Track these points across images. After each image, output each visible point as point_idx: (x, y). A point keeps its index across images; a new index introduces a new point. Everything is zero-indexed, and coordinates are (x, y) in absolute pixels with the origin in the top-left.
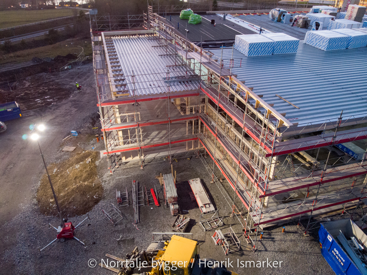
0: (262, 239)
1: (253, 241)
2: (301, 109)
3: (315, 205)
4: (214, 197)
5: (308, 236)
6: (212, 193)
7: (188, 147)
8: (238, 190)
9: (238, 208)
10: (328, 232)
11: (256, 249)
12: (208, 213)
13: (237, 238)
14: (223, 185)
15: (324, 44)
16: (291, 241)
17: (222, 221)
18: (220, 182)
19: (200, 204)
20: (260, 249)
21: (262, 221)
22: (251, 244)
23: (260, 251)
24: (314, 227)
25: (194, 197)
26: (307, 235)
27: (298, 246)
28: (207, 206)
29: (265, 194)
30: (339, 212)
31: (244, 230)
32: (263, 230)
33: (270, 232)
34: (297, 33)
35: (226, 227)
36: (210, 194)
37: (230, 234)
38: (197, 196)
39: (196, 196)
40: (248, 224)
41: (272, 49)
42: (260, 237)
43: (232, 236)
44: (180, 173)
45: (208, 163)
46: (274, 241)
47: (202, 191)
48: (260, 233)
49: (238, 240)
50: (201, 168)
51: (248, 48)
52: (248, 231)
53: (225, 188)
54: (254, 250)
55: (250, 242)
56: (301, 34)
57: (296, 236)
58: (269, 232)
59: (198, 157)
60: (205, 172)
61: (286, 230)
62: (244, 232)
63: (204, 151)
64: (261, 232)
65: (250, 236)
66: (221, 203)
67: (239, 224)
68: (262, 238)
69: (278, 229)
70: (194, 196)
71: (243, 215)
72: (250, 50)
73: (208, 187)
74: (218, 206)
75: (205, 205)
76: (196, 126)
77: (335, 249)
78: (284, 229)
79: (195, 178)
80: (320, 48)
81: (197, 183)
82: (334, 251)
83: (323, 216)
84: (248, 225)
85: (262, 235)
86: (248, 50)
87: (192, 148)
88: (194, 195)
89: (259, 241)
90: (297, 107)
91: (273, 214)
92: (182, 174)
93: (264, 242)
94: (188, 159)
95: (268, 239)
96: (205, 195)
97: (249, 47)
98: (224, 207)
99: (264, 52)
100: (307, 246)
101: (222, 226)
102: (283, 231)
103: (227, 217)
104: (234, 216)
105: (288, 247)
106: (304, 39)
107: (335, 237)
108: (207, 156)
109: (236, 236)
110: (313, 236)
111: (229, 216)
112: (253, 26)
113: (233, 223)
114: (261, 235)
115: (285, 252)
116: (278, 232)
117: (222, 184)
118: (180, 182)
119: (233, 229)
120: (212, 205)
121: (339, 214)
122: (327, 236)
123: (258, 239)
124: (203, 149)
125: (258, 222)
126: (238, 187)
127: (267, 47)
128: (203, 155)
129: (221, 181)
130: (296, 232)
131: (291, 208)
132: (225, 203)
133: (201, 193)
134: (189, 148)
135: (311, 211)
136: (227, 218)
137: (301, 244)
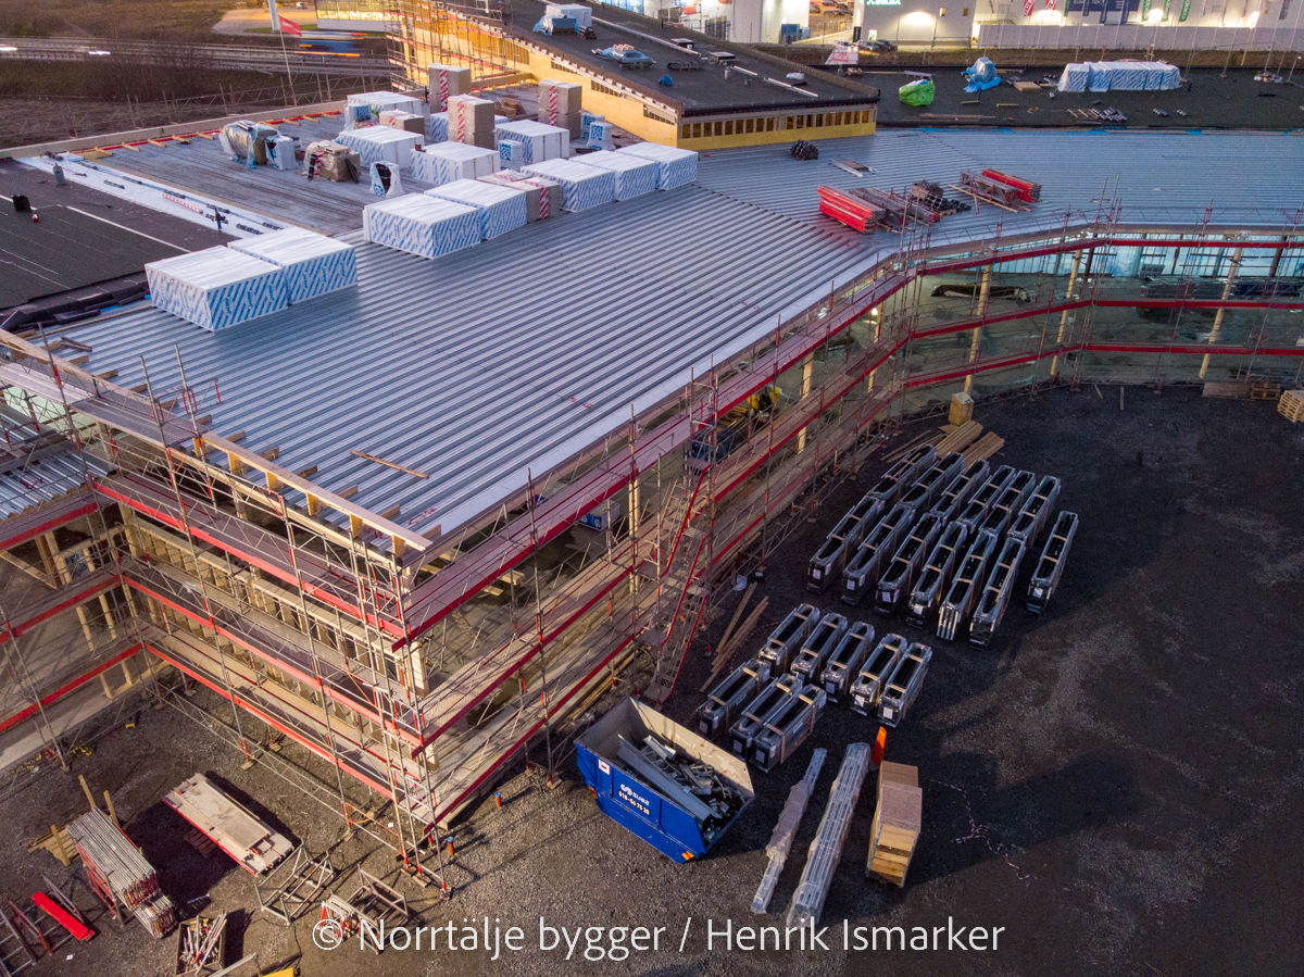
0: (456, 854)
1: (435, 872)
2: (434, 478)
3: (547, 703)
4: (274, 807)
5: (558, 785)
6: (262, 799)
7: (109, 685)
8: (340, 757)
9: (360, 804)
10: (596, 755)
11: (449, 889)
12: (274, 868)
13: (389, 888)
14: (284, 757)
15: (423, 241)
16: (526, 817)
17: (328, 867)
18: (273, 751)
19: (238, 852)
20: (461, 884)
21: (439, 811)
22: (432, 883)
23: (463, 888)
24: (565, 754)
25: (208, 842)
26: (557, 783)
27: (546, 822)
28: (265, 846)
29: (423, 742)
30: (604, 685)
31: (400, 858)
32: (449, 828)
33: (467, 823)
34: (334, 204)
35: (345, 876)
36: (257, 803)
37: (364, 890)
38: (219, 832)
39: (213, 835)
40: (407, 835)
41: (285, 290)
42: (448, 851)
43: (375, 892)
44: (121, 785)
45: (206, 710)
46: (487, 843)
47: (229, 810)
48: (444, 842)
49: (394, 892)
50: (190, 736)
51: (208, 307)
52: (412, 854)
53: (295, 764)
54: (445, 895)
55: (429, 881)
56: (347, 208)
57: (533, 798)
58: (466, 826)
59: (164, 703)
60: (209, 743)
61: (505, 797)
62: (401, 862)
63: (173, 674)
64: (447, 837)
65: (422, 863)
66: (303, 816)
67: (378, 848)
68: (455, 850)
69: (483, 805)
70: (209, 838)
71: (379, 816)
72: (216, 310)
73: (242, 787)
74: (297, 828)
75: (255, 847)
76: (116, 610)
77: (622, 786)
78: (500, 798)
79: (184, 780)
80: (416, 252)
81: (199, 793)
82: (623, 792)
83: (575, 715)
84: (405, 839)
85: (452, 843)
86: (209, 311)
87: (125, 681)
88: (204, 835)
89: (450, 863)
90: (420, 472)
91: (460, 777)
92: (128, 787)
93: (464, 860)
94: (127, 726)
95: (470, 847)
96: (244, 817)
97: (208, 304)
98: (315, 822)
99: (260, 306)
100: (566, 809)
101: (334, 880)
102: (497, 803)
103: (338, 844)
104: (356, 831)
105: (525, 840)
106: (360, 226)
107: (613, 757)
108: (192, 688)
109: (385, 885)
110: (570, 778)
111: (342, 841)
112: (183, 197)
113: (361, 856)
114: (449, 845)
115: (521, 855)
116: (489, 813)
117: (281, 756)
118: (134, 817)
119: (368, 872)
120: (278, 838)
121: (608, 691)
122: (597, 765)
123: (446, 861)
124: (168, 671)
125: (431, 819)
126: (340, 748)
127: (267, 290)
128: (180, 691)
129: (275, 747)
130: (529, 791)
131: (496, 740)
132: (316, 808)
133: (226, 817)
134: (116, 687)
135: (544, 721)
136: (338, 850)
137: (549, 815)
